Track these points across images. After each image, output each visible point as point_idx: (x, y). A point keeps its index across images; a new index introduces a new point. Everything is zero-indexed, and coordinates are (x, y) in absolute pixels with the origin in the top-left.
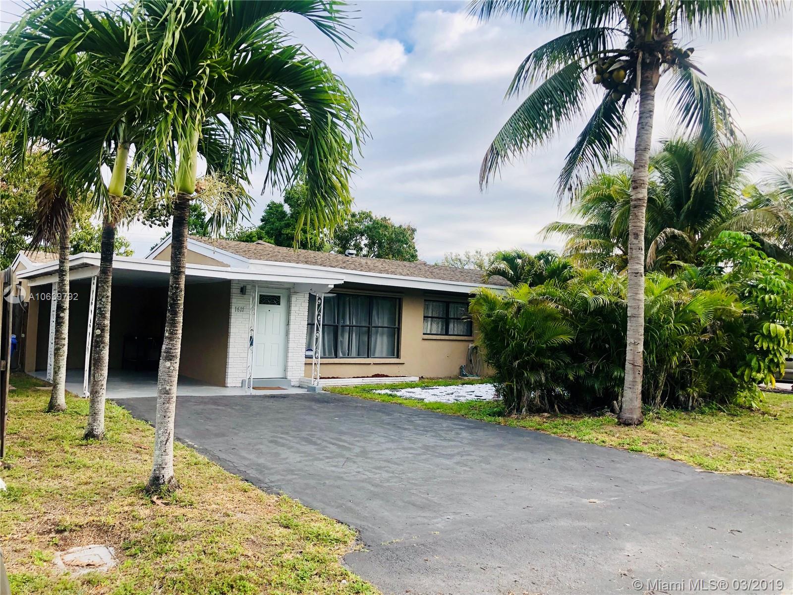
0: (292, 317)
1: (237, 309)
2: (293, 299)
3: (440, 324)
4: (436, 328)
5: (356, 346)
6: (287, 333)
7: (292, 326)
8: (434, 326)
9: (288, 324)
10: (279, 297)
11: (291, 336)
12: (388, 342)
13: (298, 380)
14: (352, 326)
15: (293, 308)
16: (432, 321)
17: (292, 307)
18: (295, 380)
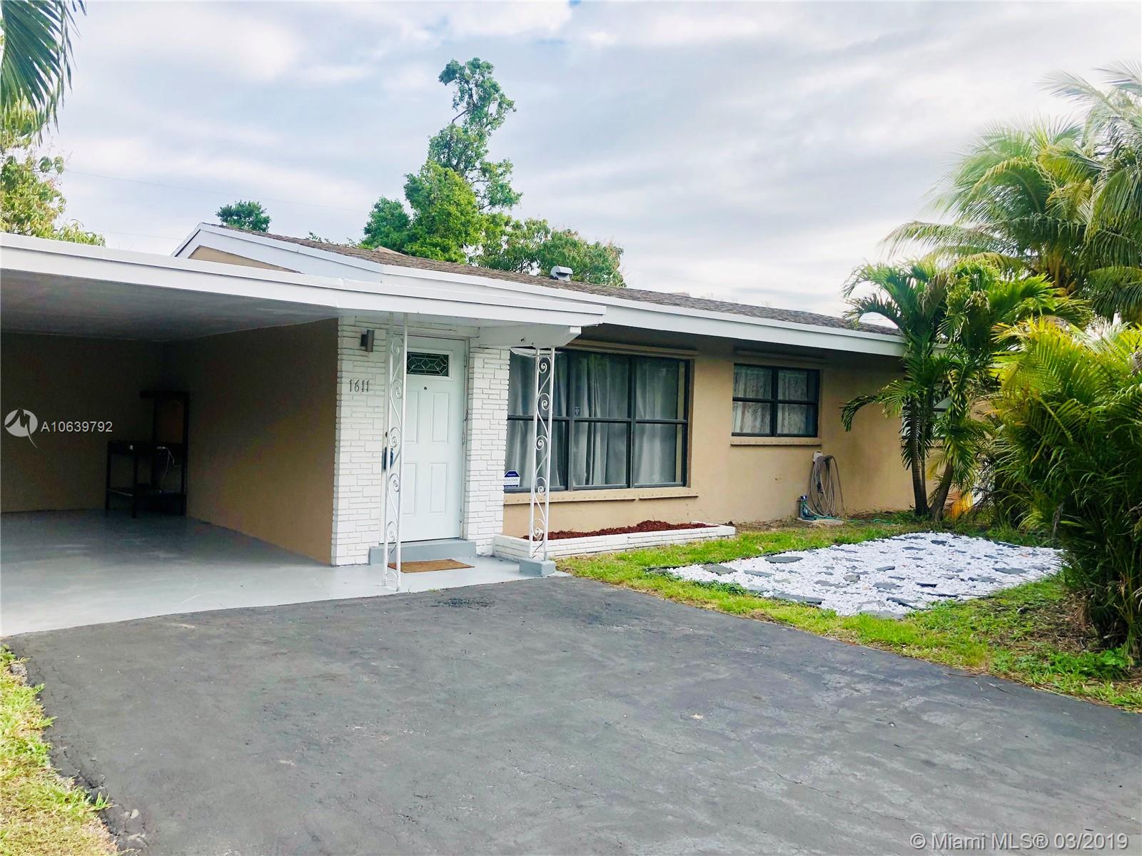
0: (476, 404)
1: (355, 385)
2: (478, 363)
3: (759, 413)
4: (751, 420)
5: (602, 461)
6: (465, 439)
7: (476, 424)
8: (749, 416)
9: (466, 418)
10: (446, 357)
11: (474, 445)
12: (663, 452)
13: (490, 541)
14: (595, 422)
15: (478, 383)
16: (744, 407)
17: (476, 381)
18: (483, 542)
